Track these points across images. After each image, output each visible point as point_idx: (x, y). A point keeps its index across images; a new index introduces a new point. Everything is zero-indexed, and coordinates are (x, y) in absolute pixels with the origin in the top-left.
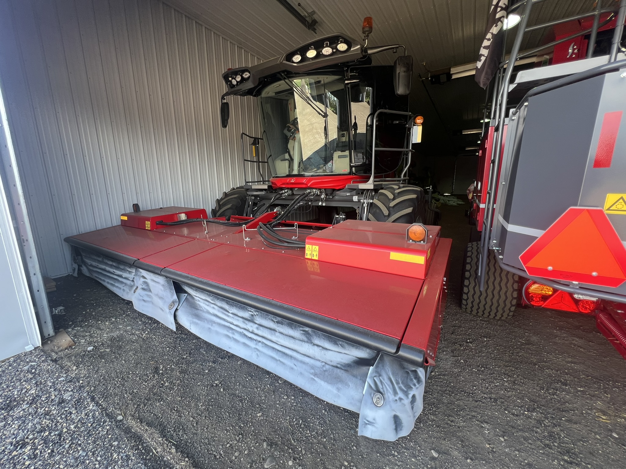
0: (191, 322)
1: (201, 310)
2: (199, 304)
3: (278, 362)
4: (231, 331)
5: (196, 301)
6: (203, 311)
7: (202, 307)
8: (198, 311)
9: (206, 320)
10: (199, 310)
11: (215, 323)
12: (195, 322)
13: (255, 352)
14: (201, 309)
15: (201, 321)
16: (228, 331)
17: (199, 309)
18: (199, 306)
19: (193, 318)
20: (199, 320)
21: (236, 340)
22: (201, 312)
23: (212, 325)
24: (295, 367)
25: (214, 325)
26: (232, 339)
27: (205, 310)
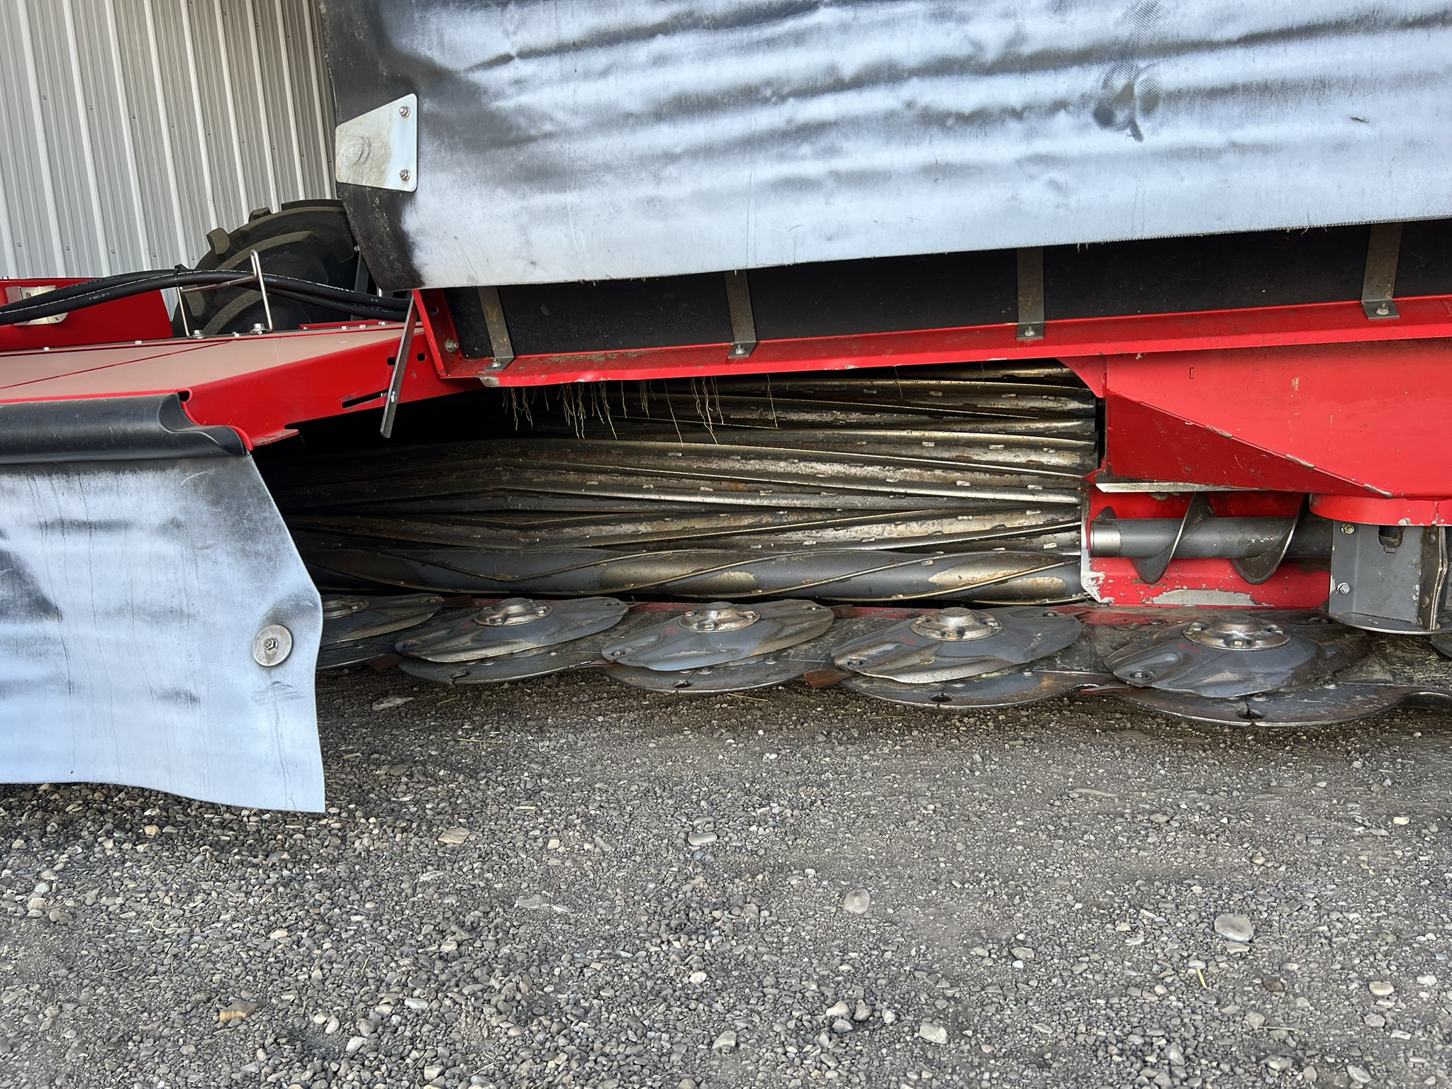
0: (524, 219)
1: (549, 136)
2: (521, 110)
3: (1231, 158)
4: (806, 149)
5: (498, 95)
6: (566, 133)
7: (547, 117)
8: (533, 147)
9: (608, 167)
10: (531, 139)
11: (670, 158)
12: (548, 209)
13: (1032, 177)
14: (548, 127)
15: (581, 187)
16: (782, 158)
17: (533, 132)
18: (523, 122)
19: (524, 197)
20: (562, 188)
21: (862, 180)
22: (553, 146)
23: (658, 180)
24: (1361, 131)
25: (671, 170)
26: (830, 183)
27: (576, 123)
